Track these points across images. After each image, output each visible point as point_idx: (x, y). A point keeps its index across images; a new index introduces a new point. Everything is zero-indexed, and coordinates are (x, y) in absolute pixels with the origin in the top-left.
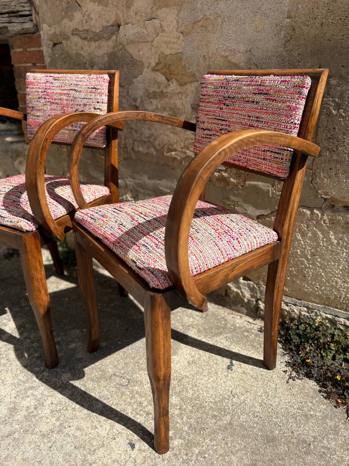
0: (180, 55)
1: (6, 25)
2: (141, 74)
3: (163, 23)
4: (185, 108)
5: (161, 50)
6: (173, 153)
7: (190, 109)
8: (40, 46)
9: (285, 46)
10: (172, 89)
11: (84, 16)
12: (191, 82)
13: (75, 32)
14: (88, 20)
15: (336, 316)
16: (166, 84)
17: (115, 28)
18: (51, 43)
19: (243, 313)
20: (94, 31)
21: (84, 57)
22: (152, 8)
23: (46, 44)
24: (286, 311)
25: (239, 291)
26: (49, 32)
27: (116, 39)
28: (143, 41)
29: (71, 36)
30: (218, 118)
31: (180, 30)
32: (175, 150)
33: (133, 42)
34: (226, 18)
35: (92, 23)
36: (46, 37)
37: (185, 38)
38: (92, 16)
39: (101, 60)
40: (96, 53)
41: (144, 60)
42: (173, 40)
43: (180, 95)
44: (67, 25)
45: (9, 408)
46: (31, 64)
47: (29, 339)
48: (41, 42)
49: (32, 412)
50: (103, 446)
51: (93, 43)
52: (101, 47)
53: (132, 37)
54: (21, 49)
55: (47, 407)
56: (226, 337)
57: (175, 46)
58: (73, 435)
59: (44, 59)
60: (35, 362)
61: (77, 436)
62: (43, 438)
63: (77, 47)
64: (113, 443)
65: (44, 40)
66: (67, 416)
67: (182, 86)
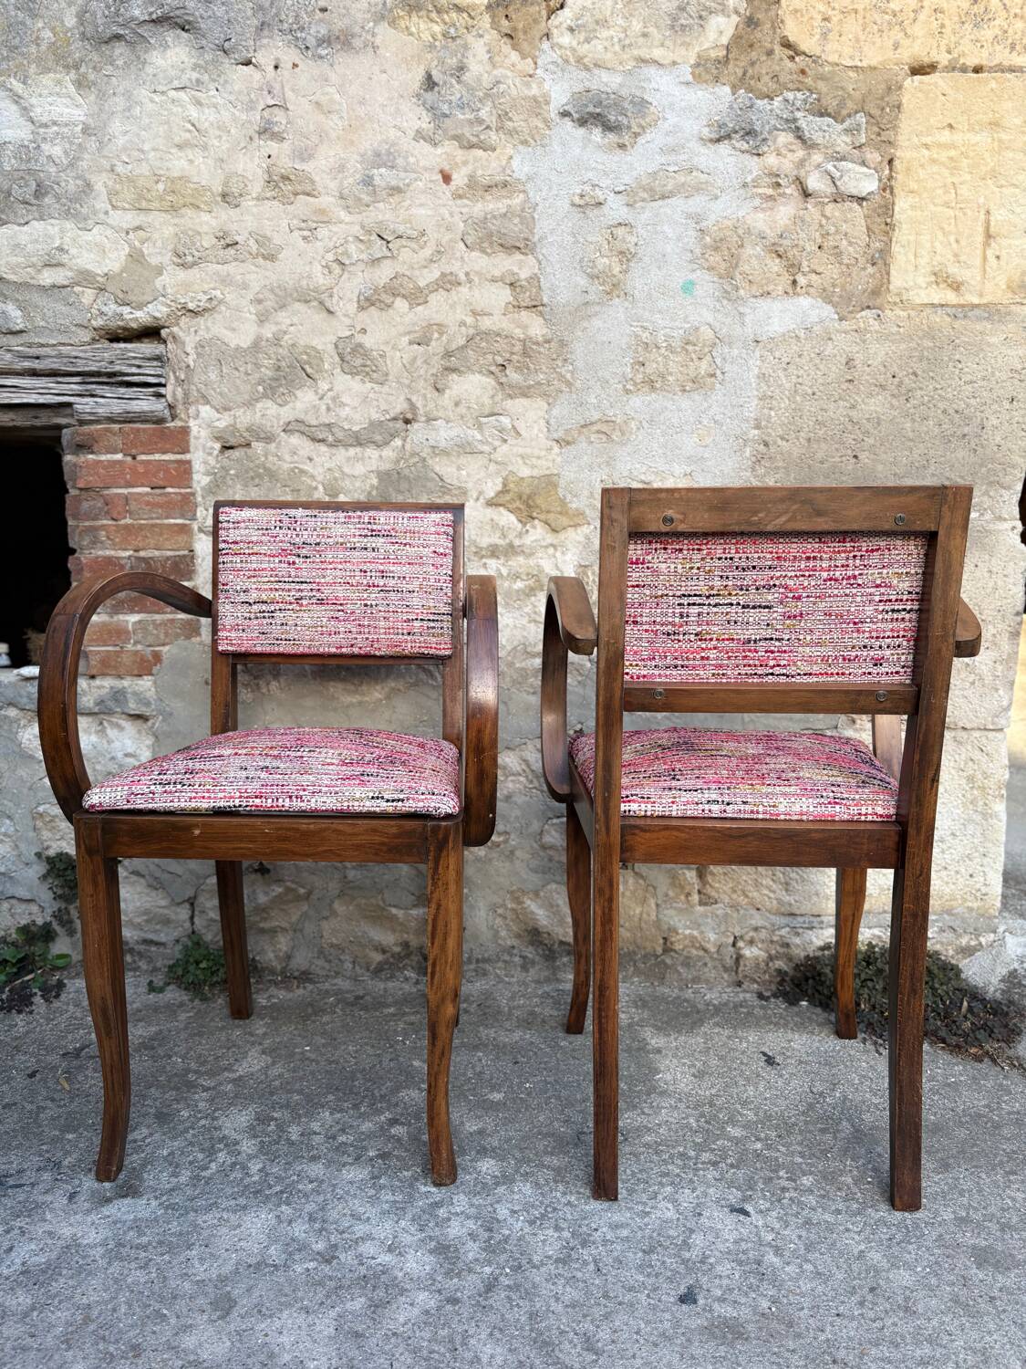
0: (553, 478)
1: (71, 399)
3: (517, 423)
5: (511, 468)
6: (537, 661)
8: (186, 450)
9: (753, 469)
10: (533, 539)
11: (321, 399)
12: (575, 526)
13: (296, 427)
14: (332, 406)
16: (519, 530)
17: (400, 425)
18: (218, 446)
19: (707, 981)
20: (346, 427)
21: (313, 477)
22: (493, 397)
23: (204, 446)
26: (217, 424)
27: (403, 446)
28: (469, 451)
29: (282, 433)
31: (556, 436)
33: (445, 453)
34: (644, 423)
35: (344, 413)
36: (204, 433)
37: (563, 450)
38: (343, 400)
39: (358, 484)
40: (346, 470)
41: (470, 485)
42: (536, 452)
43: (551, 550)
44: (271, 413)
45: (431, 1252)
46: (148, 489)
47: (315, 1133)
48: (188, 442)
49: (491, 1238)
50: (692, 1231)
51: (342, 450)
52: (363, 459)
53: (443, 444)
54: (119, 456)
55: (510, 1220)
56: (717, 1024)
57: (542, 463)
58: (617, 1238)
59: (191, 479)
60: (385, 1164)
61: (627, 1237)
62: (564, 1264)
63: (295, 457)
64: (704, 1220)
65: (198, 438)
66: (570, 1217)
67: (557, 532)
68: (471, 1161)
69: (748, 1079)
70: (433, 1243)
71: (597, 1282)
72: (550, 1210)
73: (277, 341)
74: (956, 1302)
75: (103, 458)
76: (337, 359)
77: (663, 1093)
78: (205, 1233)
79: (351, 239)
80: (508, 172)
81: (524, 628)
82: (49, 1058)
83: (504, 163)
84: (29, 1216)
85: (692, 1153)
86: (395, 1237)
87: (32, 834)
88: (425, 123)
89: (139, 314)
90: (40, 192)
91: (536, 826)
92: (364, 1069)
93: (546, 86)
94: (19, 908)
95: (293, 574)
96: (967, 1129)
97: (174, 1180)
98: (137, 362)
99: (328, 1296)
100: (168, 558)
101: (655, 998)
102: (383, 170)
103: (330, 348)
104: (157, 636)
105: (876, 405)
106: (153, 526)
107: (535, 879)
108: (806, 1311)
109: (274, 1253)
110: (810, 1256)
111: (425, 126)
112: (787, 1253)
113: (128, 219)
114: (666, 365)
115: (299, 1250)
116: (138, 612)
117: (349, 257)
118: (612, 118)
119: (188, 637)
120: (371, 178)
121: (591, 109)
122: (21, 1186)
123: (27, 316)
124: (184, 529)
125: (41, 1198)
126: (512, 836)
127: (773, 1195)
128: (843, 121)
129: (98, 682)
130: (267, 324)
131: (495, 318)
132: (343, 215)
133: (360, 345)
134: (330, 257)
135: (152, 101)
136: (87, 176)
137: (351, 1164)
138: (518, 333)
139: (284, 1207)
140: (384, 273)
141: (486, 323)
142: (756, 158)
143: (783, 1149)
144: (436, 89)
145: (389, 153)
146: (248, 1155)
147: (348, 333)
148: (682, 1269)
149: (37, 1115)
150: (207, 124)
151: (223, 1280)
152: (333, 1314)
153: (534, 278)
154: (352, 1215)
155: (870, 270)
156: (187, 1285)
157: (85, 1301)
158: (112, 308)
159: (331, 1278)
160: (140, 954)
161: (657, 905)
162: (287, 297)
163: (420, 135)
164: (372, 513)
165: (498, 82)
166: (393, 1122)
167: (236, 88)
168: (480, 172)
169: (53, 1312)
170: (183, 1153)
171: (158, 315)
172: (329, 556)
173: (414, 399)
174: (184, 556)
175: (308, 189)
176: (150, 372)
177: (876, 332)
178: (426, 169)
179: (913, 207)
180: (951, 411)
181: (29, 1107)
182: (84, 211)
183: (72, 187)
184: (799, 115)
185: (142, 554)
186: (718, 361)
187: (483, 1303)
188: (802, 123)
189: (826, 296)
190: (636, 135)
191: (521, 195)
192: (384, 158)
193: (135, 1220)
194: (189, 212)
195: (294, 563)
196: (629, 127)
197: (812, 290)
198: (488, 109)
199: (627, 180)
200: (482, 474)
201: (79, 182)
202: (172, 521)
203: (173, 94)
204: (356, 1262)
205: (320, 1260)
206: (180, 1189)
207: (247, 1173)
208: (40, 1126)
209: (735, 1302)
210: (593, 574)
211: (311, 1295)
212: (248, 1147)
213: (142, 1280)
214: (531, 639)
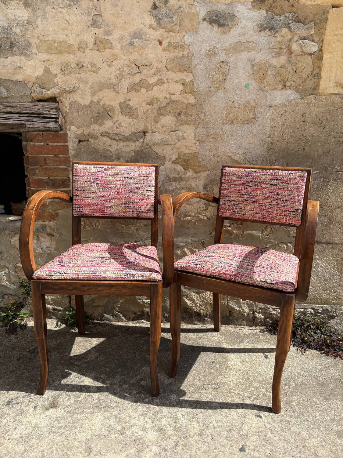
0: (197, 154)
1: (24, 122)
2: (164, 165)
3: (184, 134)
4: (198, 187)
5: (181, 150)
6: (189, 218)
7: (202, 188)
8: (66, 142)
9: (267, 152)
10: (189, 175)
11: (114, 124)
12: (204, 171)
13: (105, 134)
14: (118, 127)
15: (306, 309)
16: (184, 172)
17: (142, 134)
18: (77, 140)
19: (244, 325)
20: (123, 135)
21: (111, 152)
22: (176, 124)
23: (72, 140)
24: (275, 314)
25: (240, 309)
26: (77, 132)
27: (143, 141)
28: (167, 144)
29: (100, 136)
30: (243, 194)
31: (198, 139)
32: (190, 216)
33: (158, 144)
34: (229, 135)
35: (122, 129)
36: (72, 136)
37: (200, 144)
38: (122, 124)
39: (127, 155)
40: (123, 150)
41: (167, 156)
42: (191, 144)
43: (195, 180)
44: (96, 129)
45: (156, 430)
46: (53, 155)
47: (115, 384)
48: (67, 139)
49: (176, 426)
50: (243, 424)
51: (122, 142)
52: (129, 146)
53: (158, 141)
55: (182, 419)
56: (247, 342)
57: (192, 148)
58: (218, 426)
59: (68, 152)
60: (139, 396)
61: (221, 426)
62: (201, 436)
63: (105, 145)
64: (246, 419)
65: (71, 137)
66: (202, 418)
67: (197, 173)
68: (168, 395)
69: (259, 364)
70: (157, 428)
71: (212, 443)
72: (195, 415)
73: (98, 102)
74: (332, 452)
75: (36, 144)
76: (120, 110)
77: (231, 369)
78: (80, 422)
79: (125, 65)
80: (183, 41)
82: (24, 353)
83: (182, 37)
84: (21, 415)
85: (242, 393)
86: (144, 425)
87: (15, 273)
88: (153, 22)
89: (48, 92)
90: (12, 45)
92: (130, 358)
93: (198, 9)
94: (11, 297)
96: (333, 384)
97: (69, 402)
98: (48, 110)
99: (123, 448)
100: (60, 180)
101: (227, 331)
102: (137, 40)
103: (118, 106)
104: (57, 207)
105: (312, 130)
106: (55, 168)
108: (282, 455)
109: (104, 431)
110: (283, 434)
111: (153, 23)
112: (275, 432)
113: (45, 56)
114: (238, 113)
115: (112, 430)
117: (124, 72)
118: (222, 22)
119: (68, 208)
120: (133, 42)
121: (214, 18)
122: (18, 403)
123: (8, 92)
124: (66, 170)
125: (25, 408)
128: (306, 25)
129: (37, 222)
130: (95, 97)
131: (177, 96)
132: (122, 56)
133: (128, 105)
134: (118, 72)
135: (52, 12)
136: (29, 40)
138: (185, 101)
139: (106, 413)
140: (137, 78)
141: (174, 98)
142: (274, 38)
144: (157, 9)
145: (139, 33)
147: (124, 101)
148: (240, 438)
149: (21, 376)
150: (73, 21)
151: (88, 440)
152: (125, 454)
153: (192, 81)
154: (129, 416)
155: (313, 80)
156: (76, 443)
157: (42, 449)
158: (38, 89)
159: (123, 441)
160: (53, 314)
161: (228, 300)
162: (102, 86)
163: (151, 26)
165: (180, 7)
166: (141, 379)
167: (84, 7)
168: (172, 41)
169: (31, 453)
171: (55, 92)
173: (147, 125)
174: (66, 179)
175: (110, 46)
176: (53, 113)
177: (314, 103)
178: (153, 40)
179: (330, 58)
180: (339, 133)
181: (18, 372)
182: (28, 53)
183: (23, 44)
184: (290, 22)
185: (51, 178)
186: (256, 113)
187: (175, 451)
188: (291, 25)
189: (296, 89)
190: (230, 28)
191: (188, 50)
192: (138, 35)
193: (57, 417)
194: (66, 54)
196: (228, 25)
197: (292, 87)
198: (176, 17)
199: (227, 45)
200: (171, 152)
201: (26, 42)
202: (61, 167)
203: (60, 9)
204: (131, 434)
205: (120, 433)
206: (71, 405)
207: (93, 399)
208: (22, 380)
209: (258, 451)
210: (209, 187)
211: (117, 447)
212: (93, 389)
213: (61, 441)
214: (187, 210)
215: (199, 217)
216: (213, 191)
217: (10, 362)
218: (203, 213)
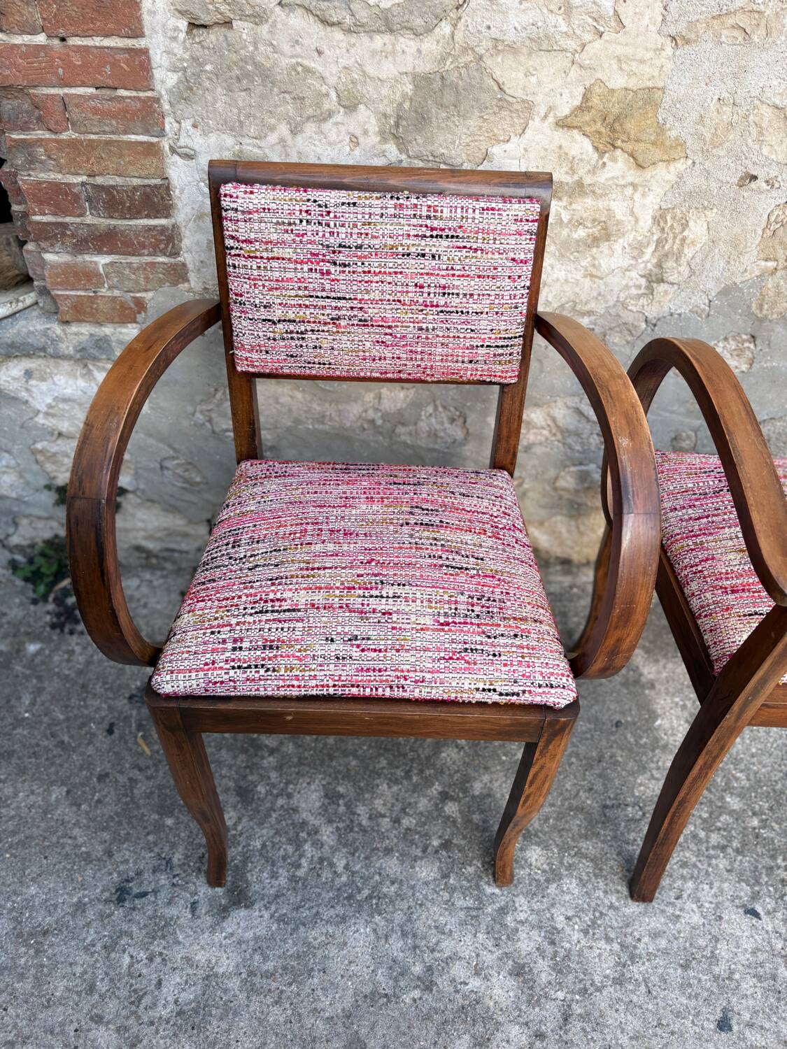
2: (521, 134)
3: (620, 9)
4: (637, 221)
5: (599, 75)
7: (649, 221)
8: (138, 33)
10: (610, 175)
12: (670, 160)
16: (593, 162)
18: (183, 24)
21: (322, 79)
23: (164, 26)
27: (453, 34)
28: (545, 47)
29: (278, 9)
31: (672, 30)
33: (512, 49)
36: (161, 4)
37: (678, 53)
39: (384, 91)
40: (370, 70)
41: (539, 99)
42: (640, 53)
43: (629, 190)
45: (511, 973)
46: (92, 90)
47: (381, 815)
48: (139, 20)
49: (556, 954)
50: (717, 940)
51: (364, 38)
52: (394, 53)
53: (511, 37)
54: (41, 39)
55: (568, 930)
57: (645, 69)
58: (658, 951)
59: (152, 77)
60: (449, 857)
61: (666, 949)
62: (621, 984)
63: (298, 48)
64: (724, 925)
65: (154, 13)
66: (616, 925)
67: (643, 168)
68: (521, 849)
70: (510, 962)
71: (650, 1007)
72: (597, 914)
75: (18, 40)
78: (320, 953)
81: (577, 283)
84: (163, 937)
85: (702, 834)
86: (478, 955)
87: (35, 467)
91: (552, 473)
94: (40, 524)
95: (328, 287)
97: (275, 883)
99: (439, 1034)
100: (135, 188)
104: (136, 282)
106: (109, 143)
107: (543, 513)
109: (382, 979)
115: (402, 974)
116: (110, 253)
119: (175, 284)
122: (145, 894)
124: (151, 150)
125: (167, 912)
126: (527, 481)
127: (776, 890)
129: (74, 328)
137: (421, 858)
139: (377, 918)
143: (776, 827)
146: (331, 847)
148: (715, 988)
149: (132, 792)
151: (349, 1015)
154: (436, 927)
156: (320, 1024)
159: (436, 1011)
160: (165, 559)
164: (432, 200)
166: (445, 797)
170: (274, 845)
172: (375, 263)
174: (157, 186)
181: (121, 779)
185: (99, 180)
187: (564, 1037)
193: (256, 939)
195: (328, 273)
200: (559, 82)
202: (133, 137)
204: (452, 989)
205: (422, 987)
206: (283, 895)
207: (335, 872)
208: (138, 808)
209: (762, 1027)
210: (673, 218)
211: (424, 1032)
212: (328, 837)
213: (282, 1019)
214: (584, 297)
215: (618, 316)
216: (683, 230)
217: (90, 742)
218: (636, 305)
